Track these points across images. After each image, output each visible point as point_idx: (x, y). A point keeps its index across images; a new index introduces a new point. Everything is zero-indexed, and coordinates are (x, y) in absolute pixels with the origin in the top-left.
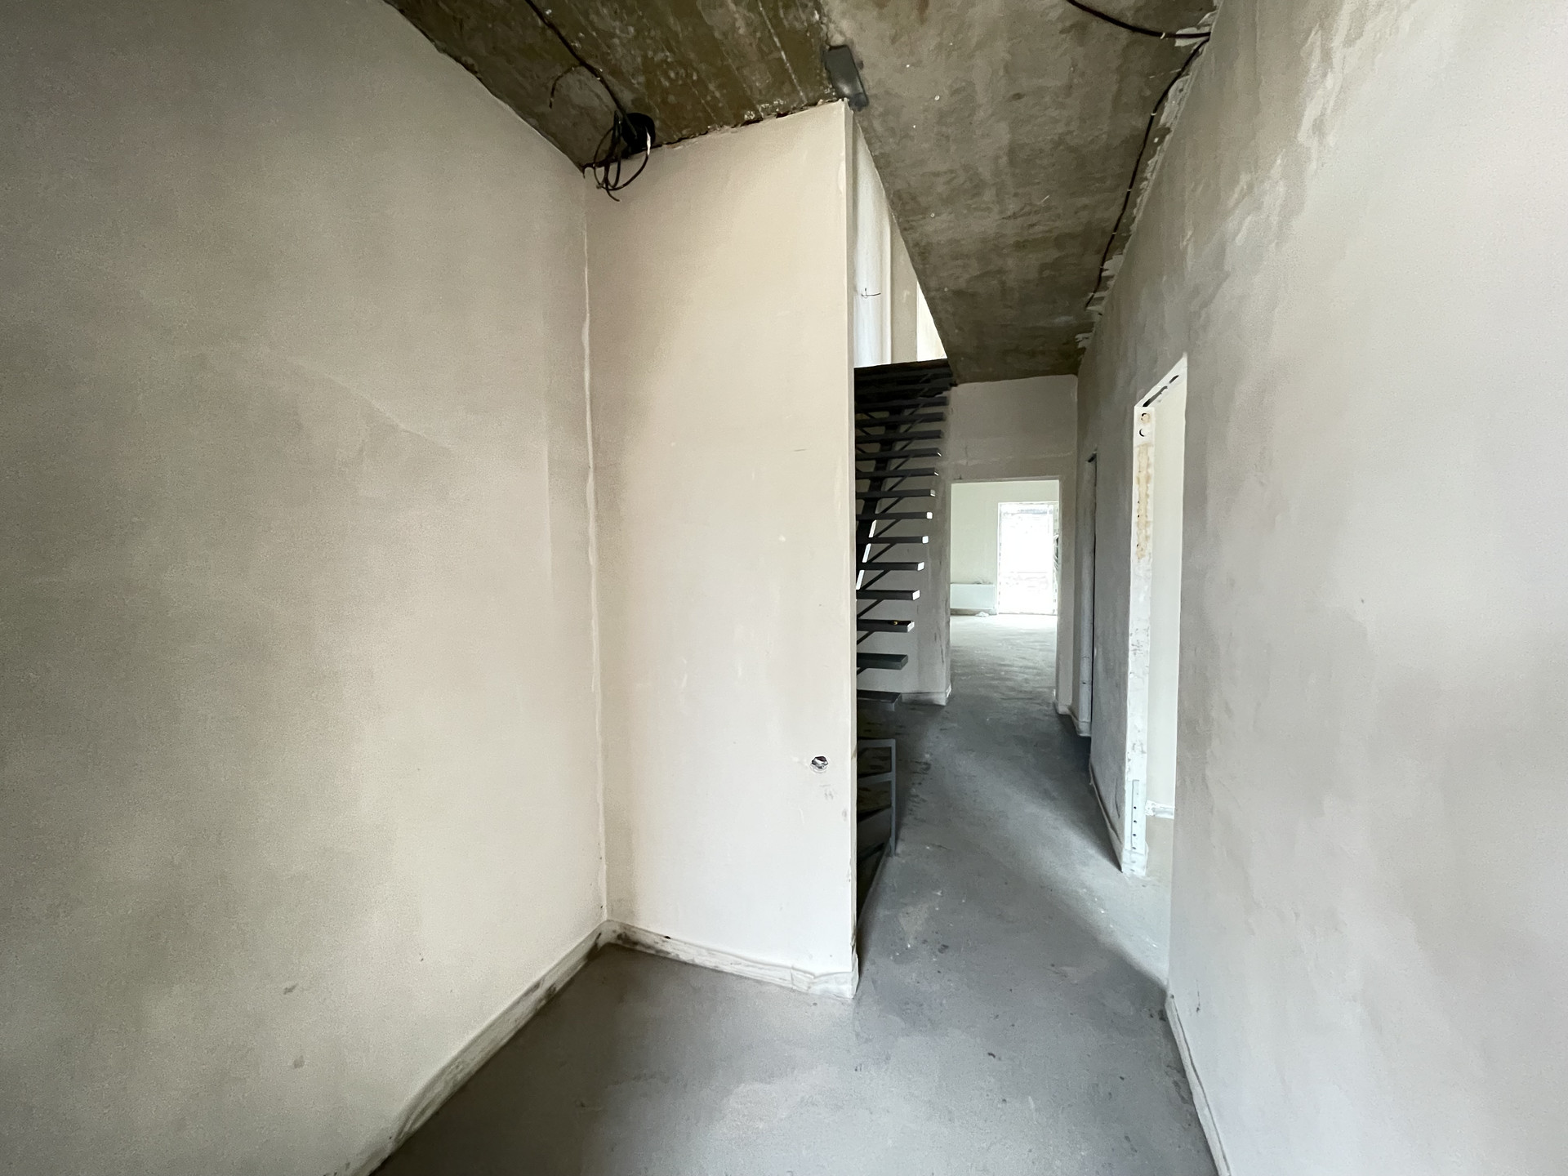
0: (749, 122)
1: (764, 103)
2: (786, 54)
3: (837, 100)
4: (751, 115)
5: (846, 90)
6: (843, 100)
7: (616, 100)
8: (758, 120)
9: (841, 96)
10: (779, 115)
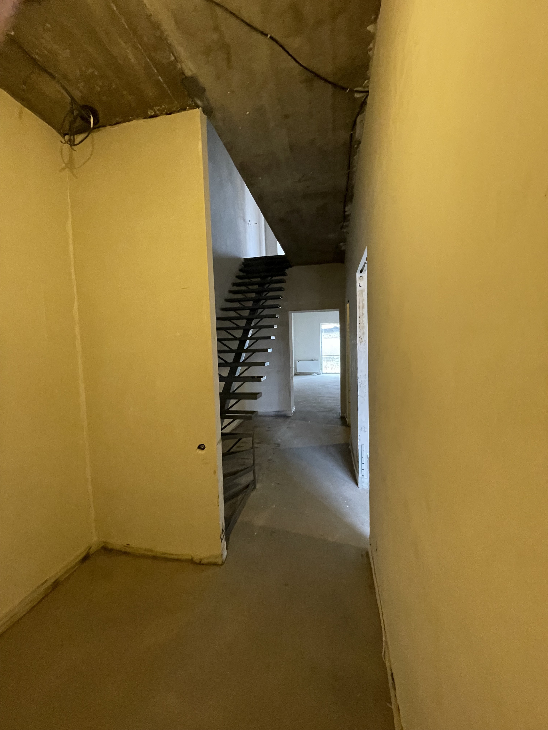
0: (151, 117)
1: (158, 106)
2: (161, 77)
3: (196, 108)
4: (152, 112)
5: (199, 102)
6: (199, 109)
7: (71, 96)
8: (156, 116)
9: (198, 107)
10: (167, 114)
